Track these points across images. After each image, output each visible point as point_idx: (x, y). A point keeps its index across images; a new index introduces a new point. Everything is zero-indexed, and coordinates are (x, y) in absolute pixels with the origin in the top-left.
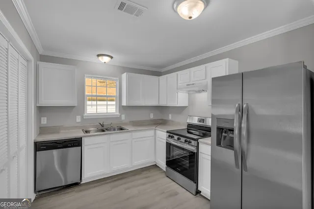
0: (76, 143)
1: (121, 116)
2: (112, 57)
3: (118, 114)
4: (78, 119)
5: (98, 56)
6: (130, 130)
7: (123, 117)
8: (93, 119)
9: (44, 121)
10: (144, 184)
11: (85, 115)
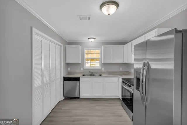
0: (78, 79)
1: (102, 68)
2: (95, 39)
3: (100, 67)
4: (82, 69)
5: (89, 39)
6: (103, 76)
7: (103, 69)
8: (88, 69)
9: (69, 69)
10: (106, 106)
11: (85, 67)
